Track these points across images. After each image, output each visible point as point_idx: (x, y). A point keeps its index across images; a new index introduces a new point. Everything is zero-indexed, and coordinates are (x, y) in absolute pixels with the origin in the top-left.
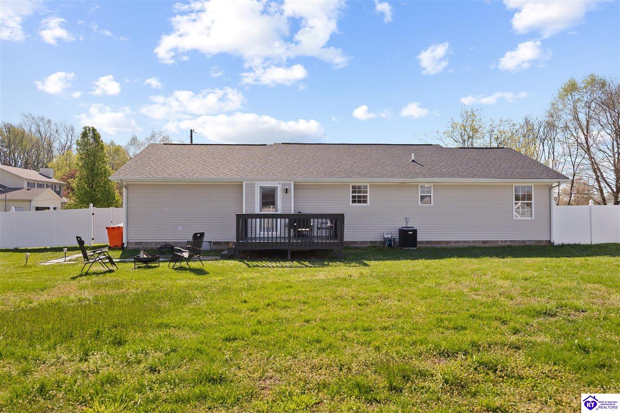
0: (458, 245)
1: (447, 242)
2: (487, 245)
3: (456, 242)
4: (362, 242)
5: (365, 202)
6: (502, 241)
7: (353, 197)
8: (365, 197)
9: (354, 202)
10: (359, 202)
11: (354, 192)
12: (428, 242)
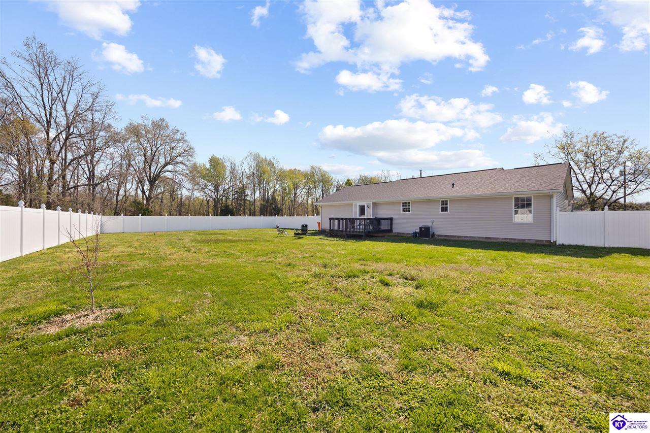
0: (467, 239)
1: (458, 237)
2: (489, 240)
3: (465, 237)
4: (407, 234)
5: (409, 211)
6: (503, 239)
7: (403, 209)
8: (409, 208)
9: (403, 211)
10: (406, 211)
11: (403, 206)
12: (446, 236)
